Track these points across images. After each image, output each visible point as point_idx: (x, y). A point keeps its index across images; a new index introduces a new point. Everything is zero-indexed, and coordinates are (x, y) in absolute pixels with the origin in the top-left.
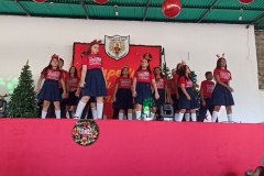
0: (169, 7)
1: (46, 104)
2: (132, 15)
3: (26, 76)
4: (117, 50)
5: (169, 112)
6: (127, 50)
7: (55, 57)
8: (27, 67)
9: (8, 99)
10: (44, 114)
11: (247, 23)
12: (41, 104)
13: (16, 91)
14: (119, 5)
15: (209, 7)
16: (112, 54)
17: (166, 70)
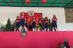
2: (34, 6)
3: (9, 21)
4: (31, 14)
5: (44, 29)
8: (9, 19)
11: (62, 7)
14: (31, 3)
15: (53, 3)
17: (43, 19)
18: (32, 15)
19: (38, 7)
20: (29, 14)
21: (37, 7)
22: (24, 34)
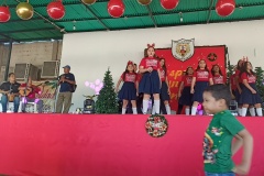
0: (222, 6)
1: (125, 102)
2: (196, 20)
3: (108, 80)
4: (183, 52)
6: (192, 52)
7: (130, 63)
8: (109, 72)
9: (95, 99)
10: (124, 111)
12: (120, 102)
13: (101, 92)
14: (184, 11)
16: (179, 56)
17: (230, 68)
18: (187, 56)
19: (211, 22)
20: (174, 53)
21: (204, 22)
22: (159, 125)
